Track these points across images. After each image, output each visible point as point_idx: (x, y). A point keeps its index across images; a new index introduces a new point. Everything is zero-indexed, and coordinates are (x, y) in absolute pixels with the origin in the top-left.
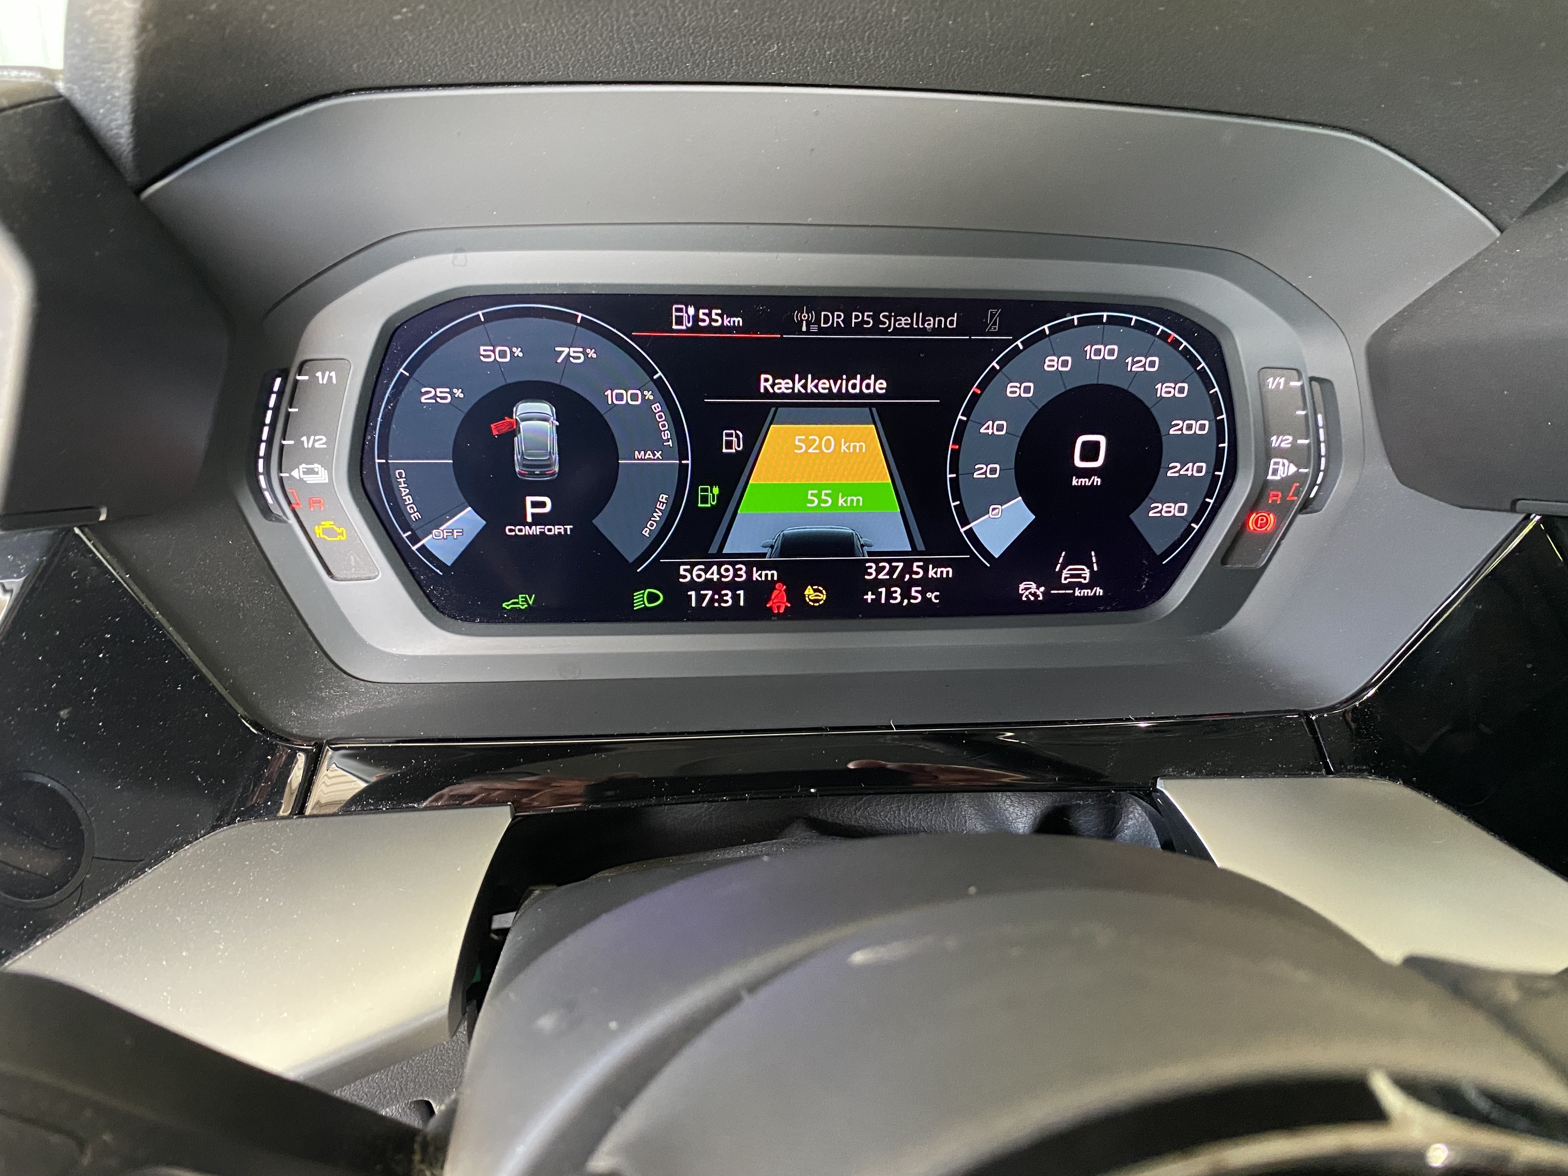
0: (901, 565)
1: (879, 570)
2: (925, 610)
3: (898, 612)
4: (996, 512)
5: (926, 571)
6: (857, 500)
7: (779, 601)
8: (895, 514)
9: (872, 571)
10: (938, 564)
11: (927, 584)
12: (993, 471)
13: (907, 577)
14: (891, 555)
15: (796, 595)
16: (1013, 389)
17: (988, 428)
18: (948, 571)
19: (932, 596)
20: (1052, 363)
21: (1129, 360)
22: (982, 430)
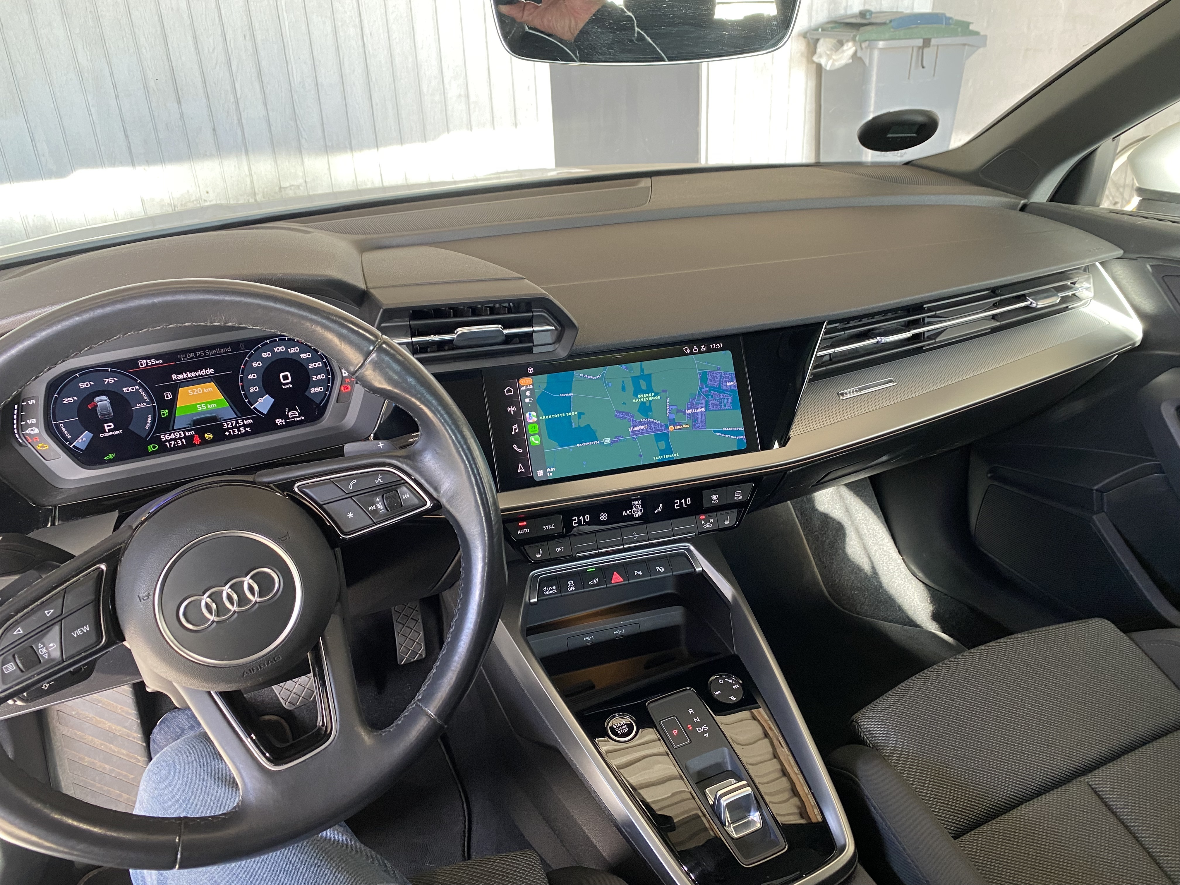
0: (235, 422)
1: (228, 425)
2: (246, 434)
3: (236, 436)
4: (261, 400)
5: (243, 422)
6: (214, 406)
7: (197, 440)
8: (226, 407)
9: (225, 425)
10: (247, 419)
11: (245, 426)
12: (256, 389)
13: (238, 425)
14: (230, 419)
15: (202, 438)
16: (255, 365)
17: (250, 377)
18: (251, 421)
19: (248, 429)
20: (265, 355)
21: (289, 350)
22: (249, 378)
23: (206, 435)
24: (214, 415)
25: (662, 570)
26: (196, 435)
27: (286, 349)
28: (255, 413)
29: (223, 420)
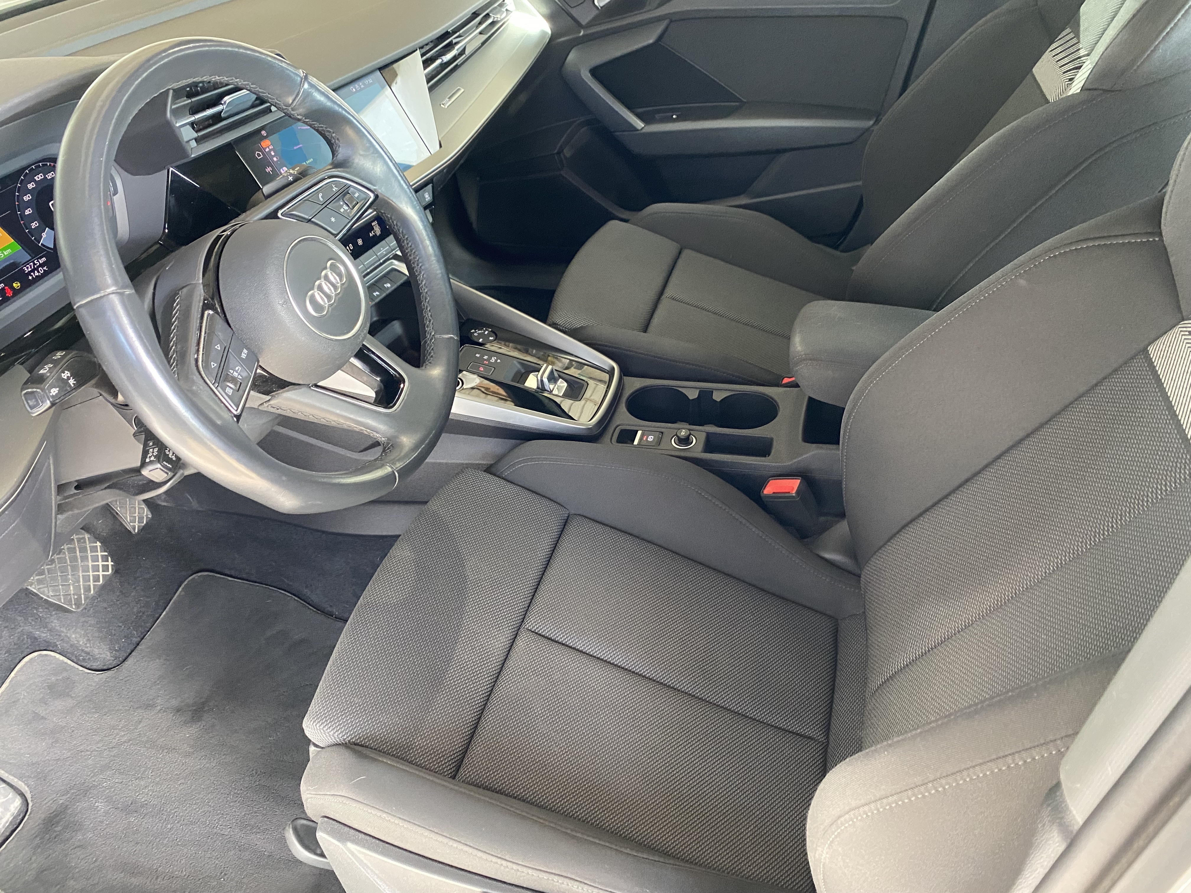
0: (32, 264)
1: (28, 268)
2: (46, 274)
3: (39, 278)
4: (44, 235)
5: (39, 262)
6: (9, 251)
7: (9, 293)
8: (20, 250)
9: (26, 269)
10: (41, 258)
11: (41, 265)
12: (36, 224)
13: (36, 266)
14: (27, 263)
15: (12, 288)
16: (27, 198)
17: (27, 212)
18: (44, 259)
19: (45, 268)
20: (30, 186)
21: (47, 176)
22: (26, 214)
23: (14, 285)
24: (12, 261)
25: (389, 285)
26: (6, 288)
27: (45, 176)
28: (46, 250)
29: (23, 264)
